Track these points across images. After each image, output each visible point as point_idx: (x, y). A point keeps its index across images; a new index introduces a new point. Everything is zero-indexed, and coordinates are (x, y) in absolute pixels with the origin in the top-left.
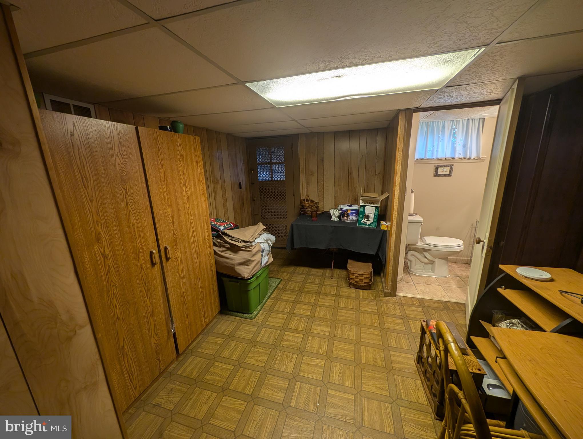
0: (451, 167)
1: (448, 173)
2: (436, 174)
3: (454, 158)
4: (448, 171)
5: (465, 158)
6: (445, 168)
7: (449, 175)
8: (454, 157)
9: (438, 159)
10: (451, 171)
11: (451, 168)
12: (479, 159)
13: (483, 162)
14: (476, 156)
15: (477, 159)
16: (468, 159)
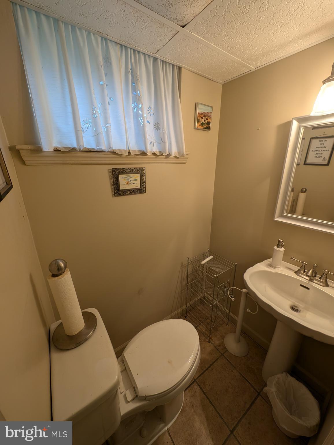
0: (141, 172)
1: (138, 186)
2: (118, 191)
3: (144, 154)
4: (138, 182)
5: (162, 155)
6: (131, 175)
7: (141, 190)
8: (143, 149)
9: (113, 152)
10: (143, 182)
11: (142, 176)
12: (181, 157)
13: (185, 163)
14: (177, 151)
15: (178, 158)
16: (166, 156)
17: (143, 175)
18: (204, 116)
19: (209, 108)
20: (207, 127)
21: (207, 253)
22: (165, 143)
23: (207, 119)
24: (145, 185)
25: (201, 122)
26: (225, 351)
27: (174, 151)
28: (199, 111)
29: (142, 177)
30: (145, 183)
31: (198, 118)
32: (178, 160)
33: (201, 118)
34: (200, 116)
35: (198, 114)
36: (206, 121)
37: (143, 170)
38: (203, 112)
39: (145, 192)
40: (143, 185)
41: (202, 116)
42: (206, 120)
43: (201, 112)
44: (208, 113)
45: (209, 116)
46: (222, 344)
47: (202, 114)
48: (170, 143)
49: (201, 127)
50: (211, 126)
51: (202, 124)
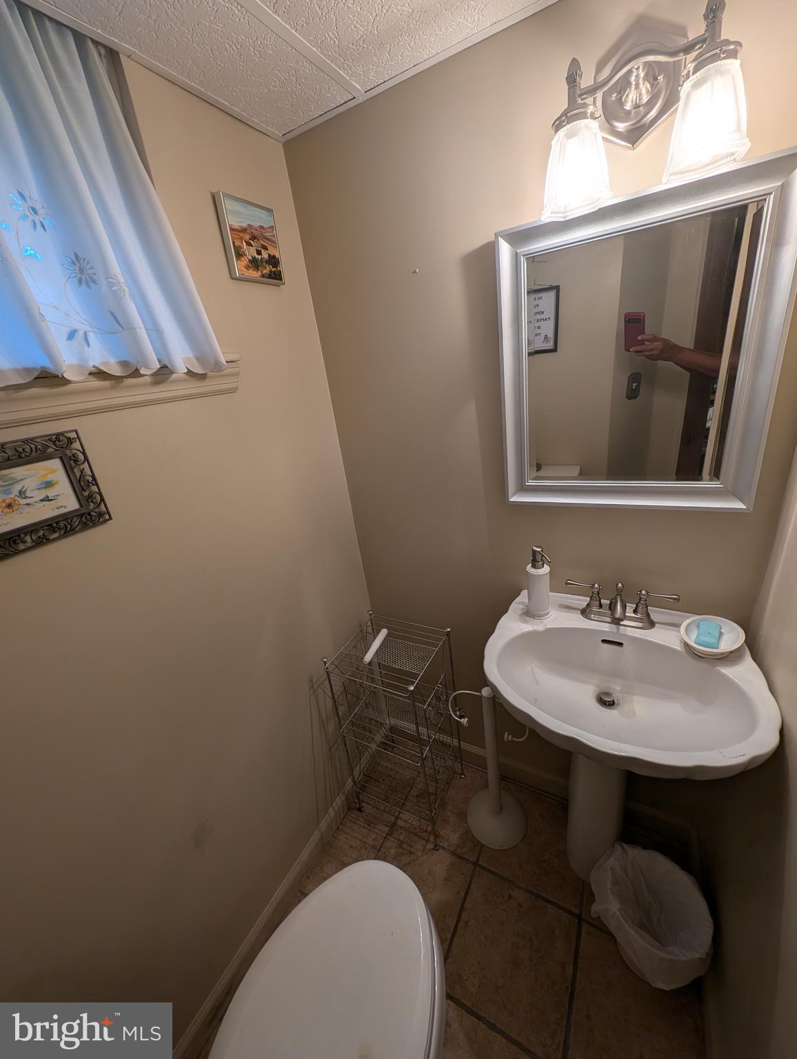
0: (60, 449)
1: (69, 502)
3: (47, 379)
4: (63, 489)
6: (17, 472)
7: (87, 517)
8: (41, 362)
10: (83, 485)
11: (72, 463)
12: (212, 371)
13: (234, 390)
14: (190, 355)
15: (203, 377)
16: (153, 375)
17: (76, 461)
18: (254, 238)
19: (263, 214)
20: (271, 271)
21: (369, 623)
22: (132, 329)
23: (265, 248)
24: (100, 494)
25: (250, 258)
26: (479, 849)
27: (181, 356)
28: (232, 221)
29: (72, 469)
30: (97, 485)
31: (234, 243)
32: (204, 383)
33: (244, 244)
34: (242, 238)
35: (232, 229)
36: (265, 255)
37: (70, 441)
38: (245, 225)
39: (110, 518)
40: (90, 497)
41: (247, 237)
42: (263, 251)
43: (238, 225)
44: (262, 227)
45: (267, 239)
46: (468, 837)
47: (244, 230)
48: (156, 331)
49: (251, 271)
50: (284, 268)
51: (254, 264)
